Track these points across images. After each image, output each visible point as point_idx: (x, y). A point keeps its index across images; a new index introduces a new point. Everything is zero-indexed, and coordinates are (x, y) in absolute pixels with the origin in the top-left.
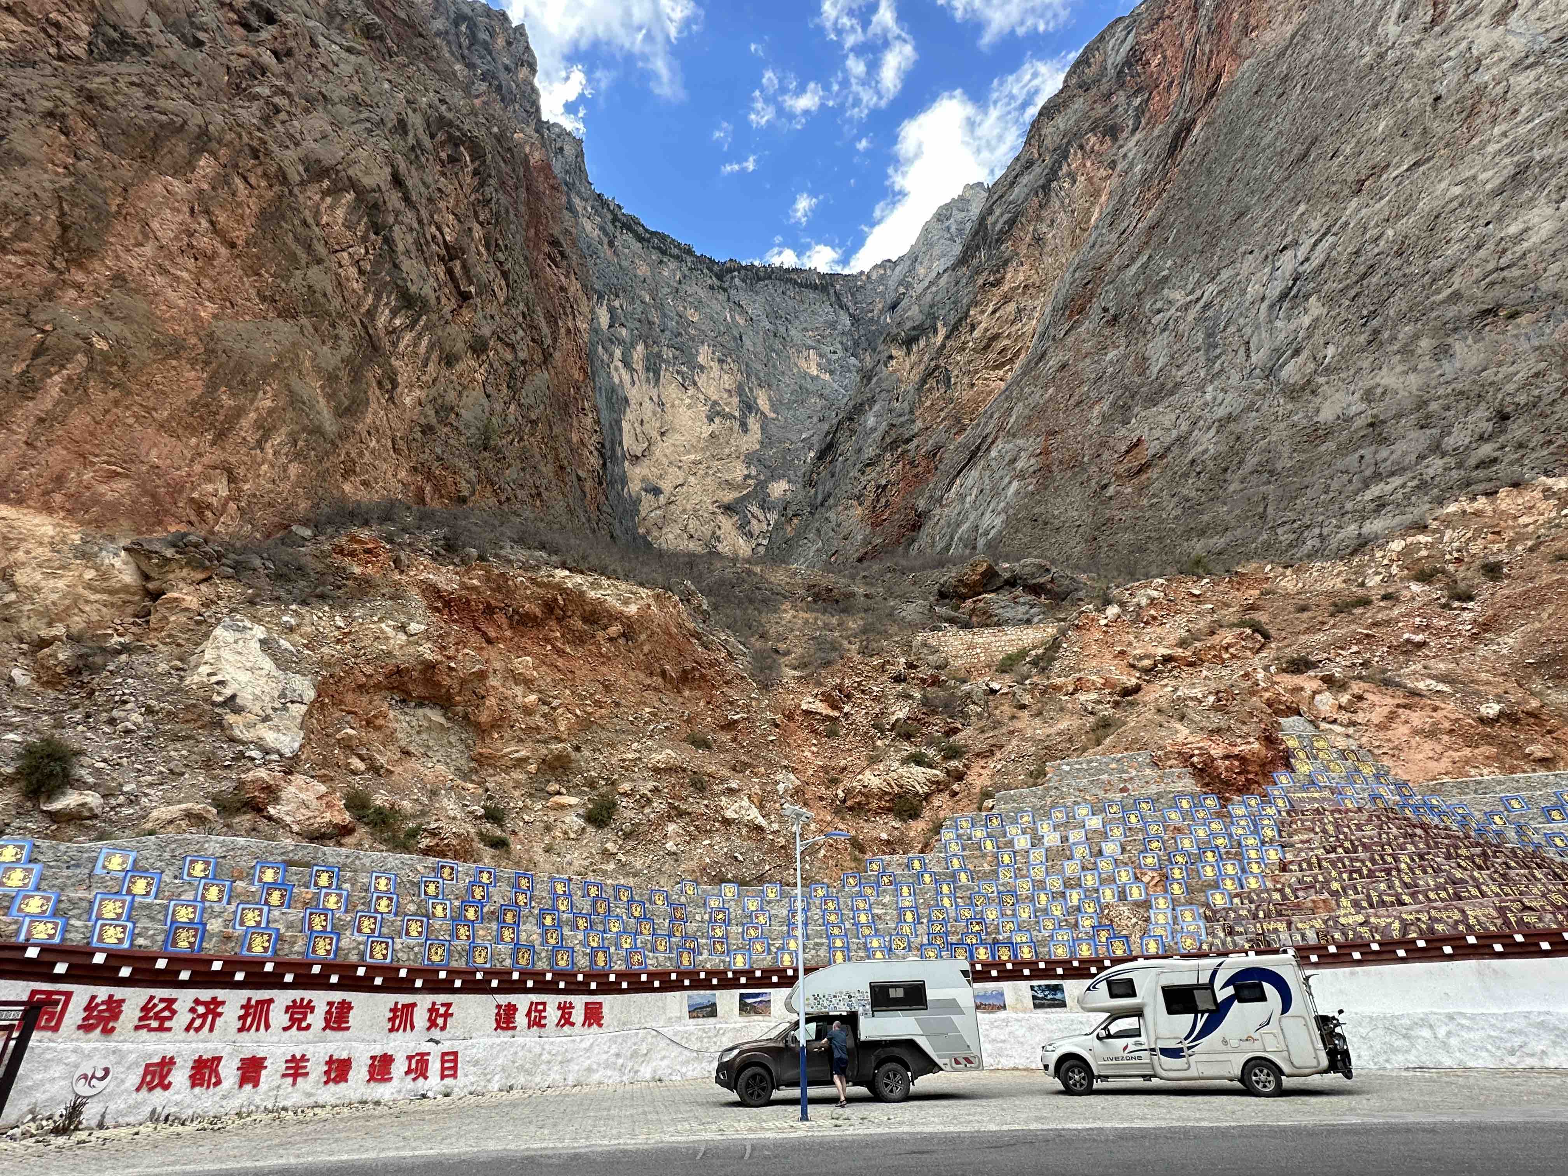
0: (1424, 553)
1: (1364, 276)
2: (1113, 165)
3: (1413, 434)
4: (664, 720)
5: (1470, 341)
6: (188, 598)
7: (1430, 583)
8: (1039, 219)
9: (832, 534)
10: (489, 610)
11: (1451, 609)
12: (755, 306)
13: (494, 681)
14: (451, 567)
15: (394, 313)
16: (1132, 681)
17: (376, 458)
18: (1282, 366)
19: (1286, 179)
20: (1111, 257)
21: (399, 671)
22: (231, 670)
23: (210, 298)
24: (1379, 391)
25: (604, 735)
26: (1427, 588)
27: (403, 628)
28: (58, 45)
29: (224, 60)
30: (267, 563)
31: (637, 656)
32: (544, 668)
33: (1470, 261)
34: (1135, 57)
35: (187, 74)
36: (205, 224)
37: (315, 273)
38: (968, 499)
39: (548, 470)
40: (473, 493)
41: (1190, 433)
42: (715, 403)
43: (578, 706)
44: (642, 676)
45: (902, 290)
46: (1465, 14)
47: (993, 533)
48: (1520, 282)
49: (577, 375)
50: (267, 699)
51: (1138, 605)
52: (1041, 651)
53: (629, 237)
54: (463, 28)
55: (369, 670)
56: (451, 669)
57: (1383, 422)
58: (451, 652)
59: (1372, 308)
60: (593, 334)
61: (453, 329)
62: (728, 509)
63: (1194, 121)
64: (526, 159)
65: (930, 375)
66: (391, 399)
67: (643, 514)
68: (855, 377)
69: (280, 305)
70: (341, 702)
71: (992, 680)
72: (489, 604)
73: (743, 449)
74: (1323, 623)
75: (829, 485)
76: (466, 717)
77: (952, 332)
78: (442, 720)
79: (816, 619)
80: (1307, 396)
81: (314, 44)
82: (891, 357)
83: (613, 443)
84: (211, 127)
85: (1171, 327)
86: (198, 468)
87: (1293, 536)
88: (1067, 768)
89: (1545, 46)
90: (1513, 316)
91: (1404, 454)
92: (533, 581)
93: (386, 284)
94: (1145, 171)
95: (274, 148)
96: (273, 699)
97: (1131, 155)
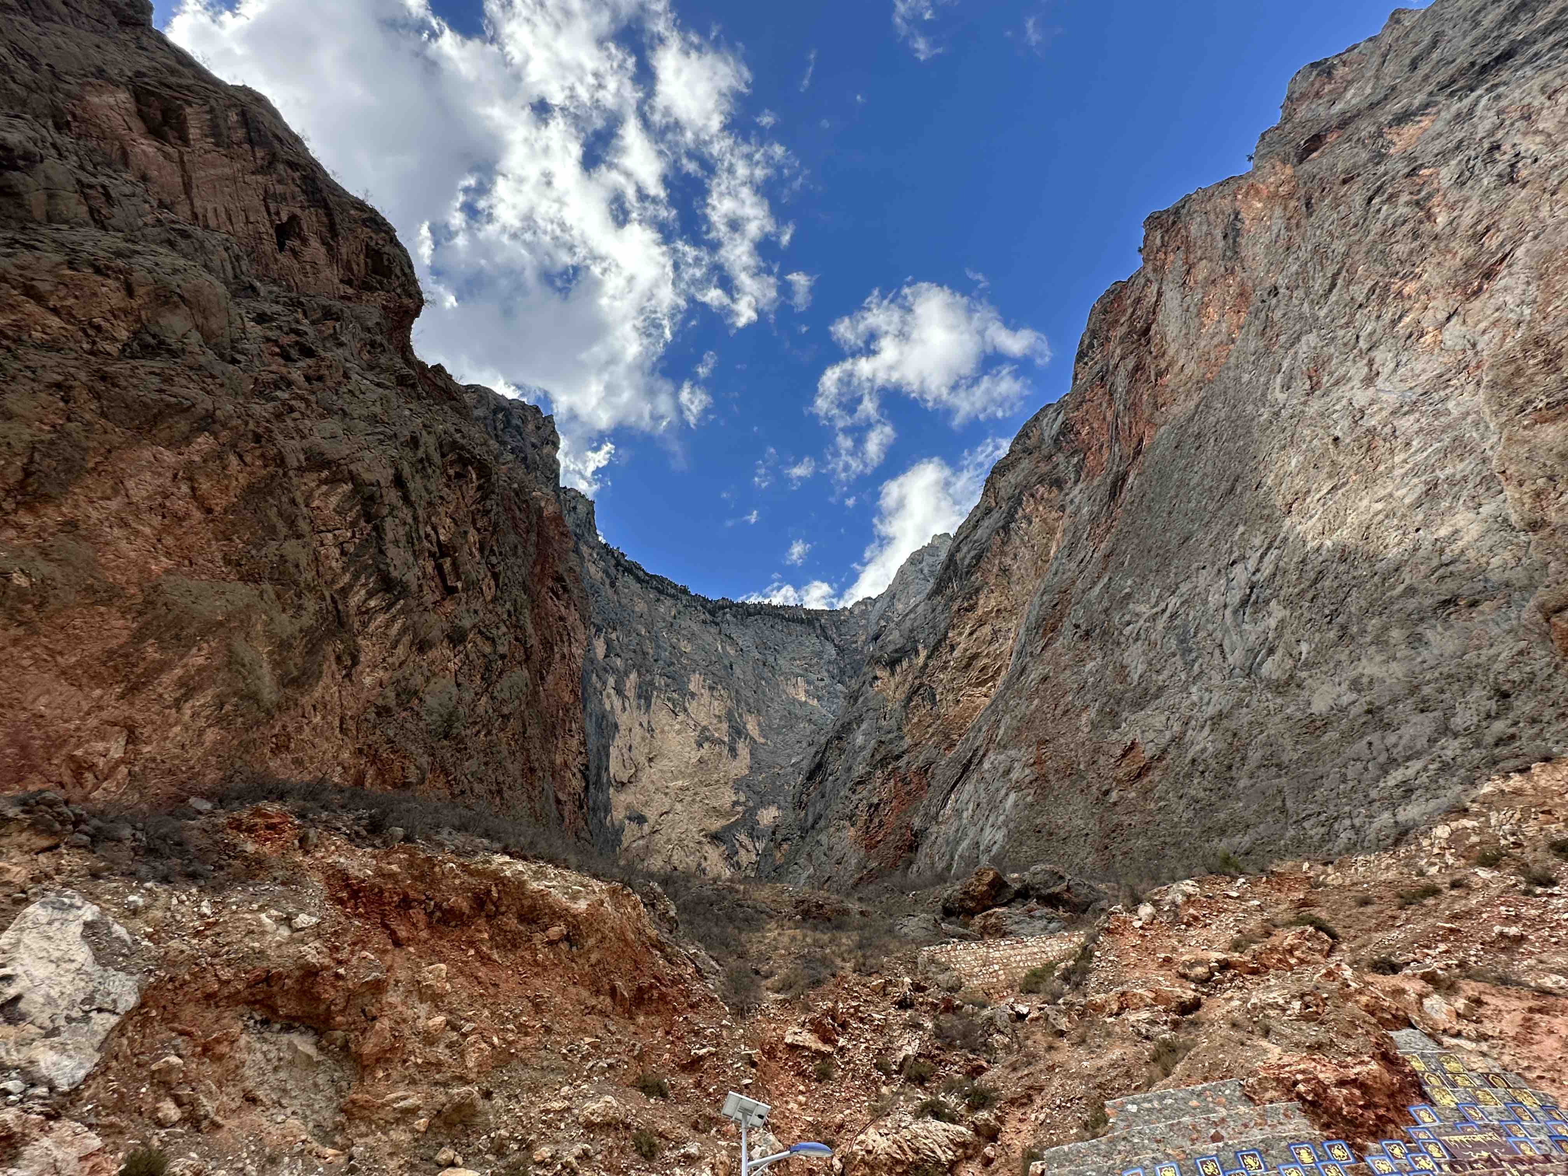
0: (1474, 839)
1: (1316, 581)
2: (1062, 508)
3: (1418, 718)
4: (609, 1055)
5: (1440, 629)
6: (15, 869)
7: (1498, 868)
8: (1003, 553)
9: (824, 858)
10: (406, 903)
11: (1537, 896)
12: (745, 638)
13: (393, 997)
14: (369, 850)
15: (370, 595)
16: (1188, 994)
17: (316, 735)
18: (1260, 665)
19: (1220, 509)
20: (1074, 582)
21: (268, 978)
22: (27, 960)
23: (168, 555)
24: (1365, 680)
25: (526, 1075)
26: (1496, 873)
27: (288, 921)
28: (94, 343)
29: (255, 374)
30: (139, 835)
31: (582, 966)
32: (461, 979)
33: (1414, 560)
34: (1067, 429)
35: (213, 377)
36: (185, 488)
37: (291, 548)
38: (965, 814)
39: (514, 768)
40: (422, 781)
41: (1184, 733)
42: (705, 728)
43: (497, 1032)
44: (585, 994)
45: (883, 623)
46: (1337, 383)
47: (995, 849)
48: (1468, 574)
49: (567, 698)
50: (64, 1003)
51: (1173, 903)
52: (1071, 962)
53: (630, 579)
54: (500, 416)
55: (226, 974)
56: (338, 976)
57: (1381, 708)
58: (343, 955)
59: (1332, 607)
60: (587, 663)
61: (432, 617)
62: (715, 838)
63: (1127, 473)
64: (540, 510)
65: (915, 692)
66: (348, 676)
67: (625, 844)
68: (842, 702)
69: (244, 569)
70: (175, 1017)
71: (1016, 1001)
72: (406, 896)
73: (732, 775)
74: (1394, 918)
75: (820, 806)
76: (345, 1047)
77: (932, 653)
78: (311, 1050)
79: (805, 936)
80: (1294, 690)
81: (346, 376)
82: (876, 678)
83: (599, 768)
84: (218, 412)
85: (1143, 636)
86: (92, 722)
87: (1322, 830)
88: (1133, 1108)
89: (1414, 398)
90: (1474, 604)
91: (1413, 738)
92: (465, 868)
93: (366, 567)
94: (1092, 512)
95: (280, 437)
96: (73, 1004)
97: (1077, 501)
